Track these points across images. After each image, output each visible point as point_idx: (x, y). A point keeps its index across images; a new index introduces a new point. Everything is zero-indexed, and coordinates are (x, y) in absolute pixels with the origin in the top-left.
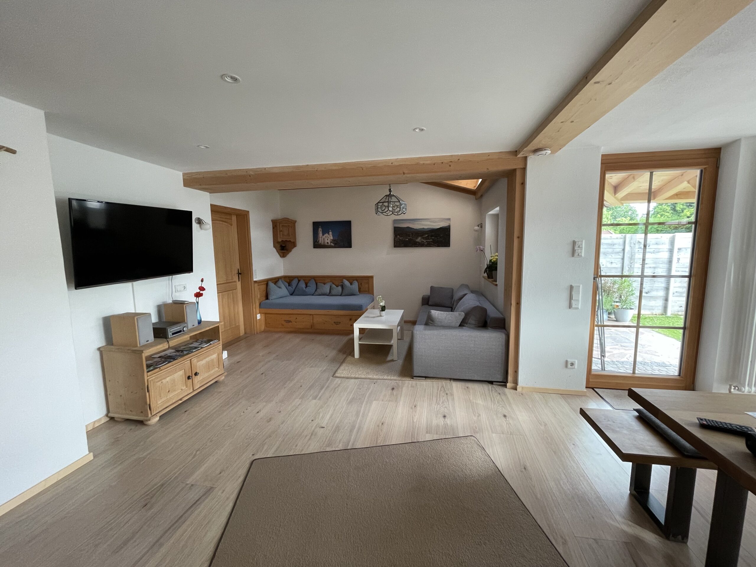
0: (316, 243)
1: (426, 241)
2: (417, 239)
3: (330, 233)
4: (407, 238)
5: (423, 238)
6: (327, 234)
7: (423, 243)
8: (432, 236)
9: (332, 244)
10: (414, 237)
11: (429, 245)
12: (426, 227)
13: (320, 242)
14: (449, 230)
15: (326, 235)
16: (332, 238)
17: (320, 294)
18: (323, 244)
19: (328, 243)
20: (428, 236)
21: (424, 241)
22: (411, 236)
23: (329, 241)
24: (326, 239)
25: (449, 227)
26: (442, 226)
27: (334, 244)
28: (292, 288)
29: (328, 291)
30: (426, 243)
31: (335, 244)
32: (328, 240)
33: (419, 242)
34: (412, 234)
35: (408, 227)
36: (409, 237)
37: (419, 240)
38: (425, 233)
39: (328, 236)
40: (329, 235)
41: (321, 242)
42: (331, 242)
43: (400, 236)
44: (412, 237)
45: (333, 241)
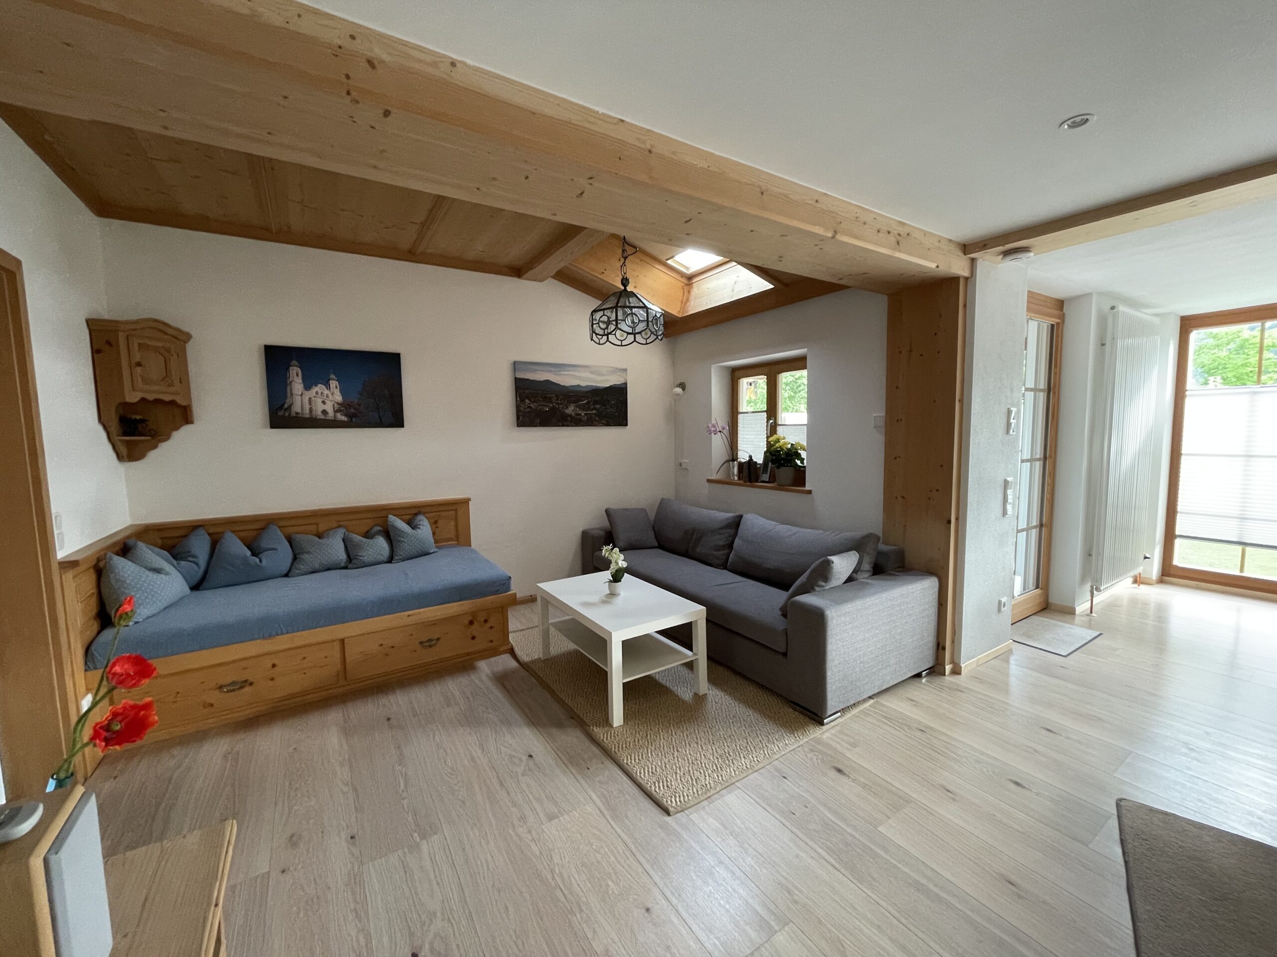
0: (280, 413)
1: (585, 414)
2: (567, 408)
3: (334, 384)
4: (546, 406)
5: (579, 407)
6: (320, 385)
7: (579, 417)
8: (596, 403)
9: (341, 417)
10: (561, 404)
11: (590, 422)
12: (583, 384)
13: (297, 408)
14: (625, 391)
15: (320, 388)
16: (339, 398)
17: (317, 566)
18: (308, 416)
19: (324, 412)
20: (588, 403)
21: (580, 412)
22: (554, 400)
23: (329, 407)
24: (319, 401)
25: (626, 384)
26: (612, 384)
27: (346, 415)
28: (197, 564)
29: (343, 556)
30: (586, 417)
31: (351, 416)
32: (324, 403)
33: (570, 416)
34: (557, 396)
35: (548, 382)
36: (551, 402)
37: (571, 410)
38: (582, 397)
39: (326, 392)
40: (328, 387)
41: (299, 410)
42: (336, 412)
43: (530, 401)
44: (557, 404)
45: (343, 407)
